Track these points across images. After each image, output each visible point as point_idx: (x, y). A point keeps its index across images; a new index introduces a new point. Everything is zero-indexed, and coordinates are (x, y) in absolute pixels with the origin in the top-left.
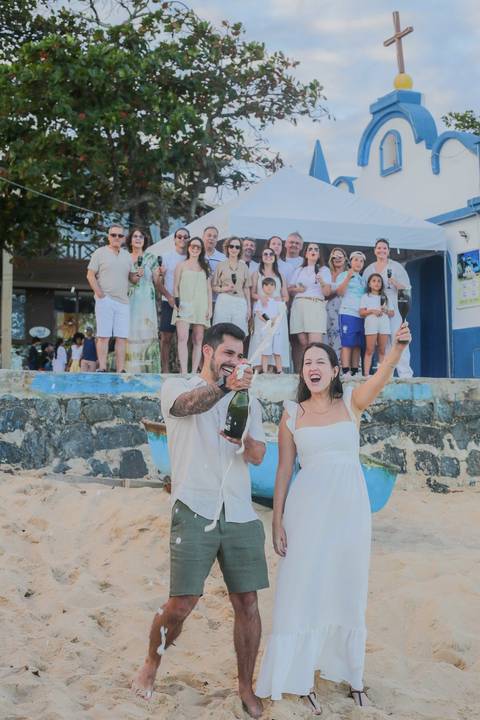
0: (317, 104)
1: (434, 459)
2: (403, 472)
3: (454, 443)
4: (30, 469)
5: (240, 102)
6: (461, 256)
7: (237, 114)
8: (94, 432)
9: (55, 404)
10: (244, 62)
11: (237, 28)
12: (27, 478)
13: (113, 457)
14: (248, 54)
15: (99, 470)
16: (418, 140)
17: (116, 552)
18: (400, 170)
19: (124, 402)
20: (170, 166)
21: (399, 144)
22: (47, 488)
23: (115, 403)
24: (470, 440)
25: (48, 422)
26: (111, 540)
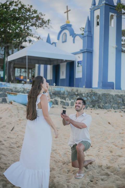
0: (49, 24)
1: (64, 103)
3: (68, 100)
5: (31, 23)
6: (78, 62)
7: (30, 26)
10: (33, 14)
11: (31, 6)
14: (33, 12)
16: (70, 35)
18: (66, 42)
19: (3, 89)
20: (15, 37)
21: (66, 36)
24: (72, 99)
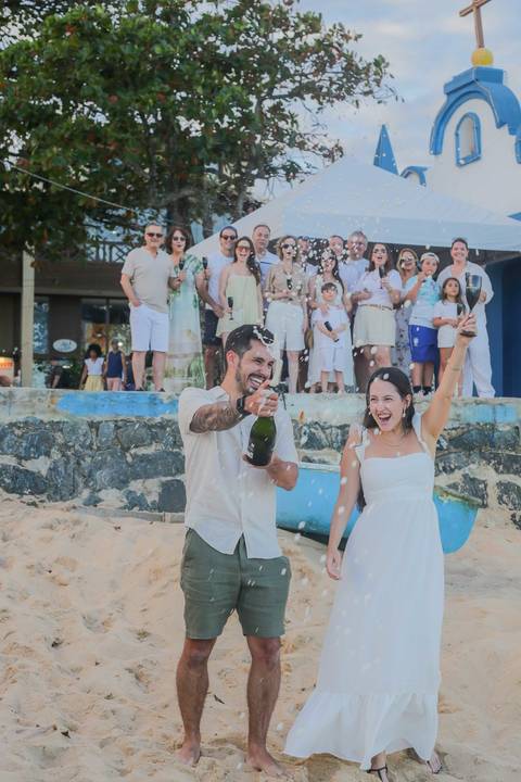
0: (383, 82)
2: (485, 506)
4: (56, 501)
5: (294, 82)
7: (291, 95)
8: (129, 459)
9: (85, 428)
10: (298, 35)
12: (53, 511)
13: (151, 488)
14: (302, 27)
15: (135, 502)
16: (500, 125)
17: (155, 596)
18: (478, 159)
19: (162, 426)
20: (214, 156)
21: (478, 129)
22: (77, 522)
23: (153, 426)
25: (77, 447)
26: (150, 582)
